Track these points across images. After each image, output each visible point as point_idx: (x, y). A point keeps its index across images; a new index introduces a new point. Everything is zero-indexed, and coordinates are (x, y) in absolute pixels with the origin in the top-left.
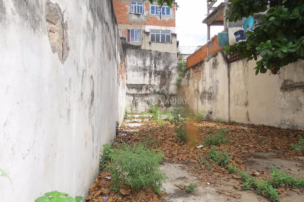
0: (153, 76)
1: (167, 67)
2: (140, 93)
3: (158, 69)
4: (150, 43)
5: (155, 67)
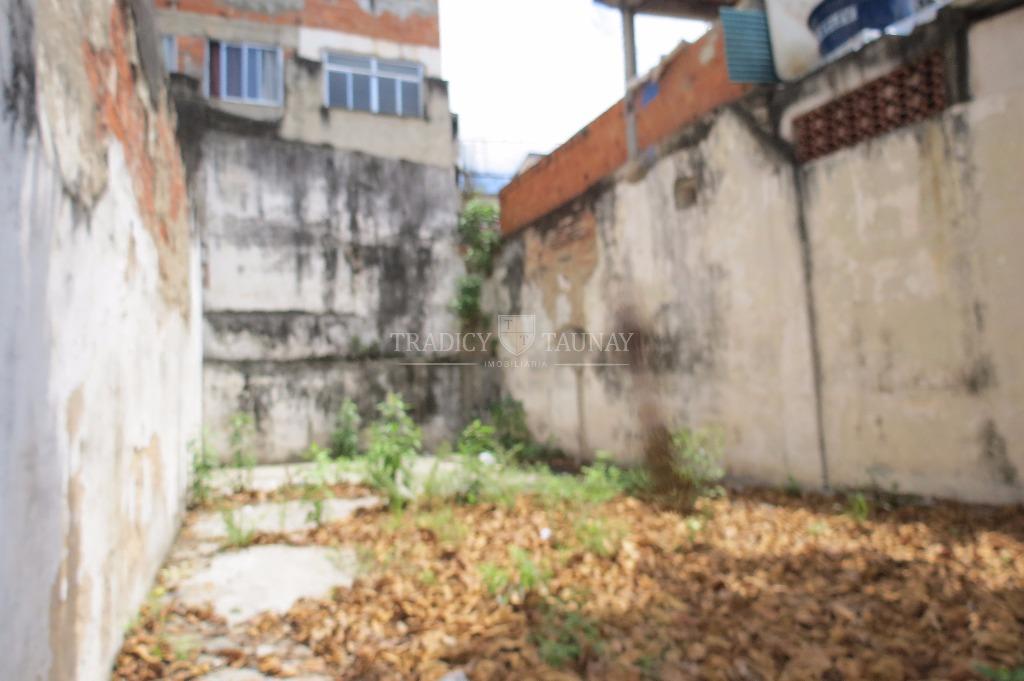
0: (343, 270)
1: (409, 231)
2: (279, 353)
3: (367, 238)
4: (324, 112)
5: (354, 226)
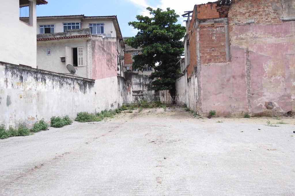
0: (144, 87)
3: (146, 83)
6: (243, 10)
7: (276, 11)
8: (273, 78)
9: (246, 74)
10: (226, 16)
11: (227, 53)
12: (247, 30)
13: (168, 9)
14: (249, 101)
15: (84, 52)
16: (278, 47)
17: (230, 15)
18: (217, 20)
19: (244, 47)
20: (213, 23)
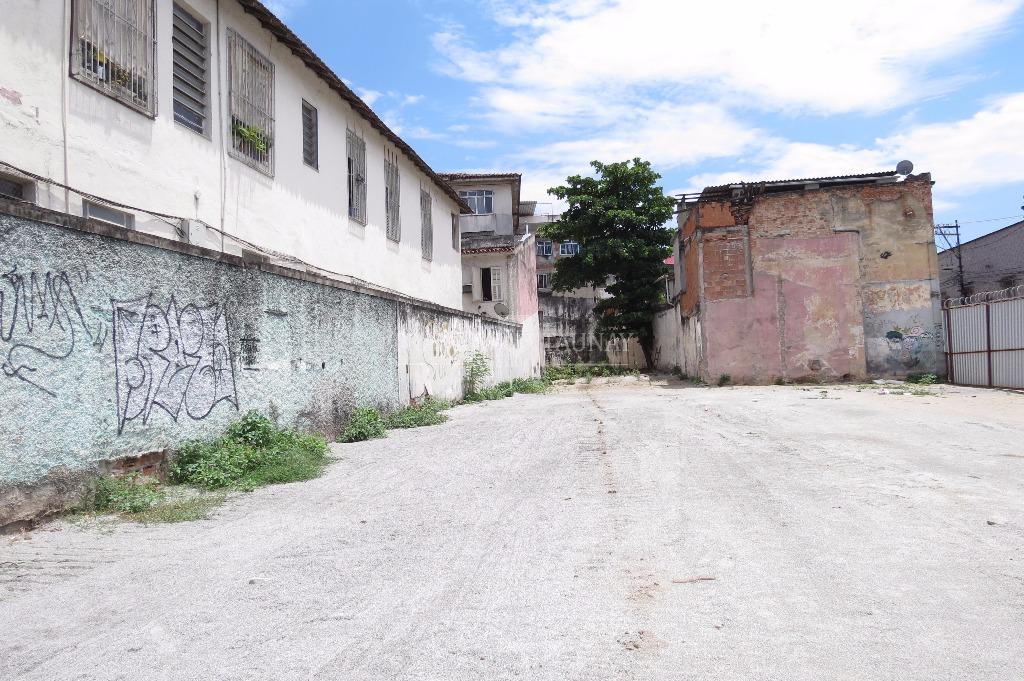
0: (567, 327)
2: (554, 346)
3: (572, 319)
5: (569, 316)
6: (772, 214)
7: (823, 215)
8: (821, 322)
9: (778, 316)
10: (746, 223)
11: (748, 282)
12: (779, 247)
13: (636, 161)
14: (784, 360)
15: (503, 276)
16: (828, 273)
17: (752, 221)
18: (732, 228)
19: (774, 272)
20: (725, 234)
